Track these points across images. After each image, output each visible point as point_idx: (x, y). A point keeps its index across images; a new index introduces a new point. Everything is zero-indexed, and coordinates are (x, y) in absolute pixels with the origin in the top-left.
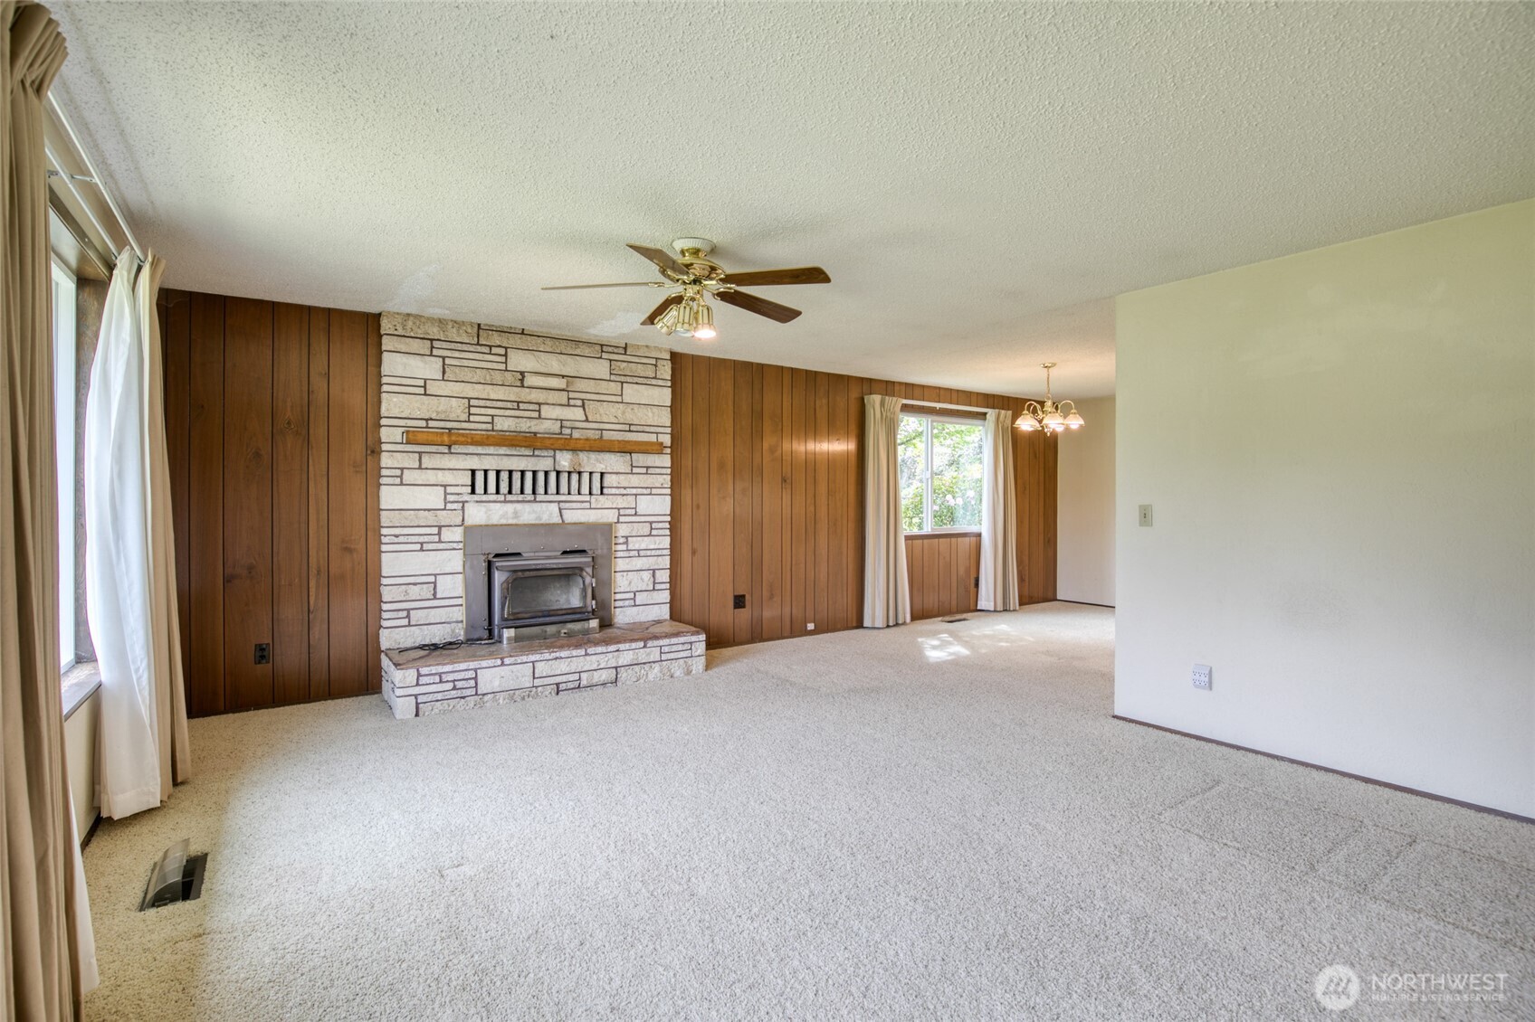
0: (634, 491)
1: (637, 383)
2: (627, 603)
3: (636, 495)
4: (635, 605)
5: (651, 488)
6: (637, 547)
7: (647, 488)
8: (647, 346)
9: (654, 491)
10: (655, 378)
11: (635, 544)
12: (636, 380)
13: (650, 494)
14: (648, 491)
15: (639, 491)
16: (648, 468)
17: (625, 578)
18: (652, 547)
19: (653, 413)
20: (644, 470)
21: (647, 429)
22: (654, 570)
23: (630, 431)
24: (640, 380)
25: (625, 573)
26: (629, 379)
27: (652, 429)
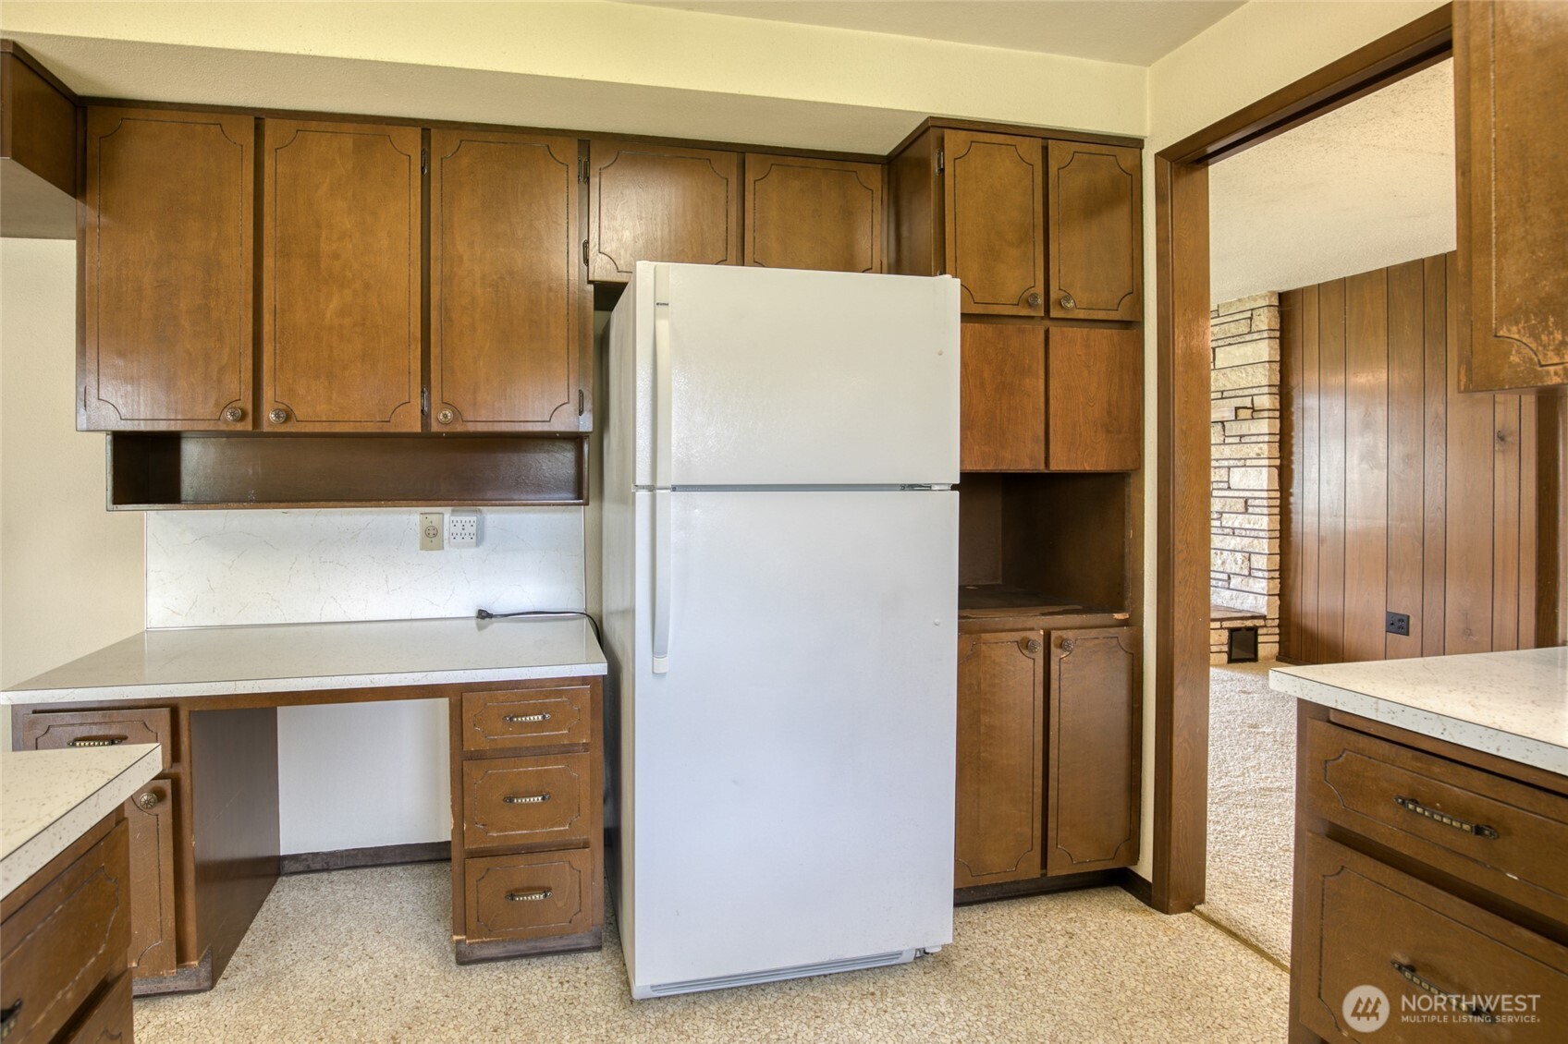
0: (1226, 463)
1: (1230, 344)
2: (1220, 583)
3: (1229, 468)
4: (1229, 588)
5: (1245, 459)
6: (1230, 524)
7: (1241, 459)
8: (1240, 300)
9: (1248, 462)
10: (1250, 333)
11: (1229, 521)
12: (1228, 341)
13: (1245, 466)
14: (1242, 463)
15: (1232, 463)
16: (1241, 436)
17: (1218, 557)
18: (1247, 526)
19: (1247, 373)
20: (1237, 440)
21: (1240, 393)
22: (1250, 553)
23: (1222, 398)
24: (1231, 341)
25: (1219, 552)
26: (1221, 343)
27: (1246, 392)
